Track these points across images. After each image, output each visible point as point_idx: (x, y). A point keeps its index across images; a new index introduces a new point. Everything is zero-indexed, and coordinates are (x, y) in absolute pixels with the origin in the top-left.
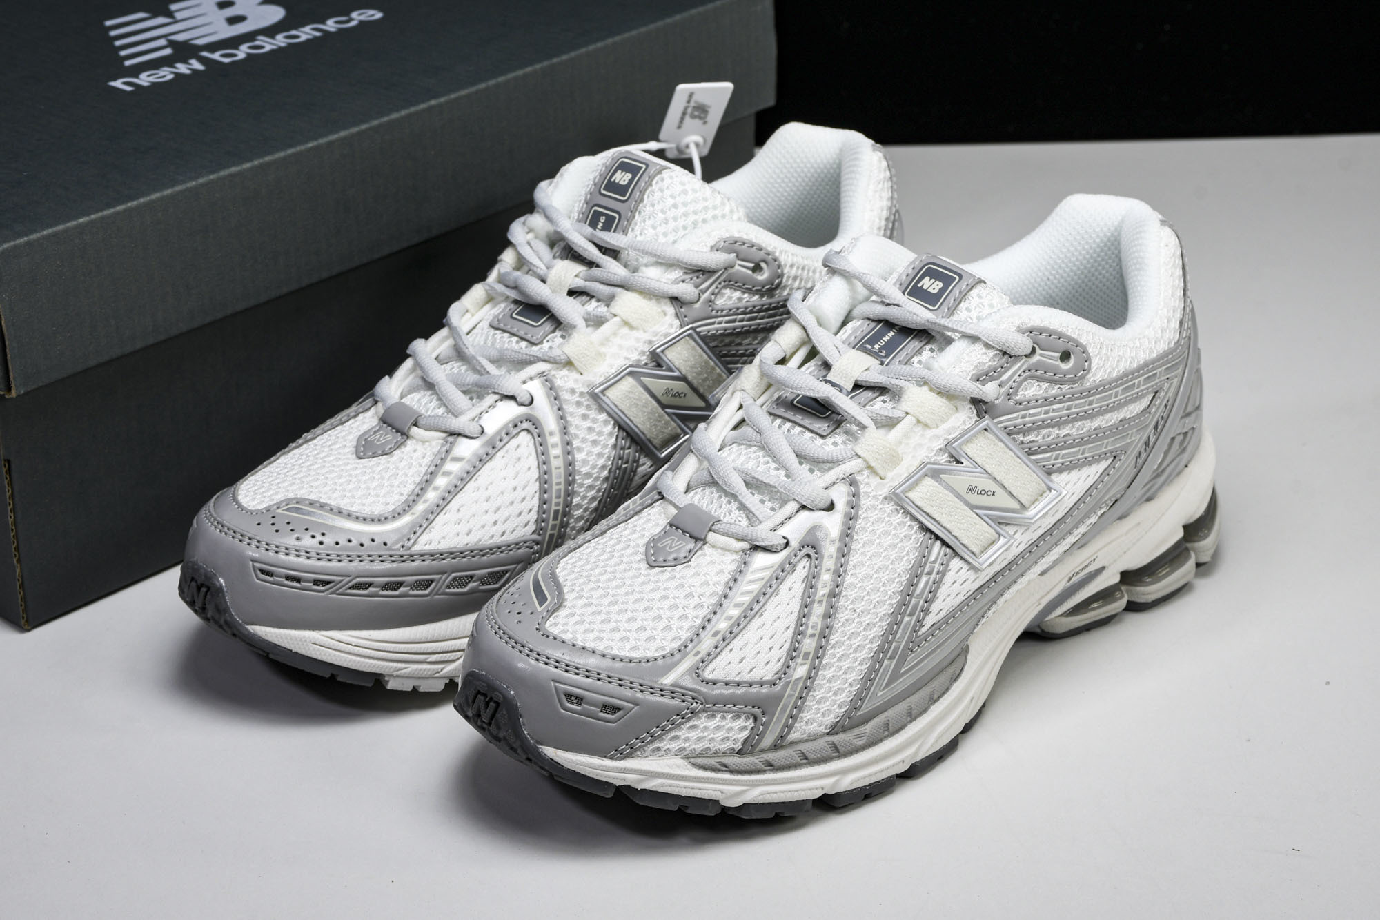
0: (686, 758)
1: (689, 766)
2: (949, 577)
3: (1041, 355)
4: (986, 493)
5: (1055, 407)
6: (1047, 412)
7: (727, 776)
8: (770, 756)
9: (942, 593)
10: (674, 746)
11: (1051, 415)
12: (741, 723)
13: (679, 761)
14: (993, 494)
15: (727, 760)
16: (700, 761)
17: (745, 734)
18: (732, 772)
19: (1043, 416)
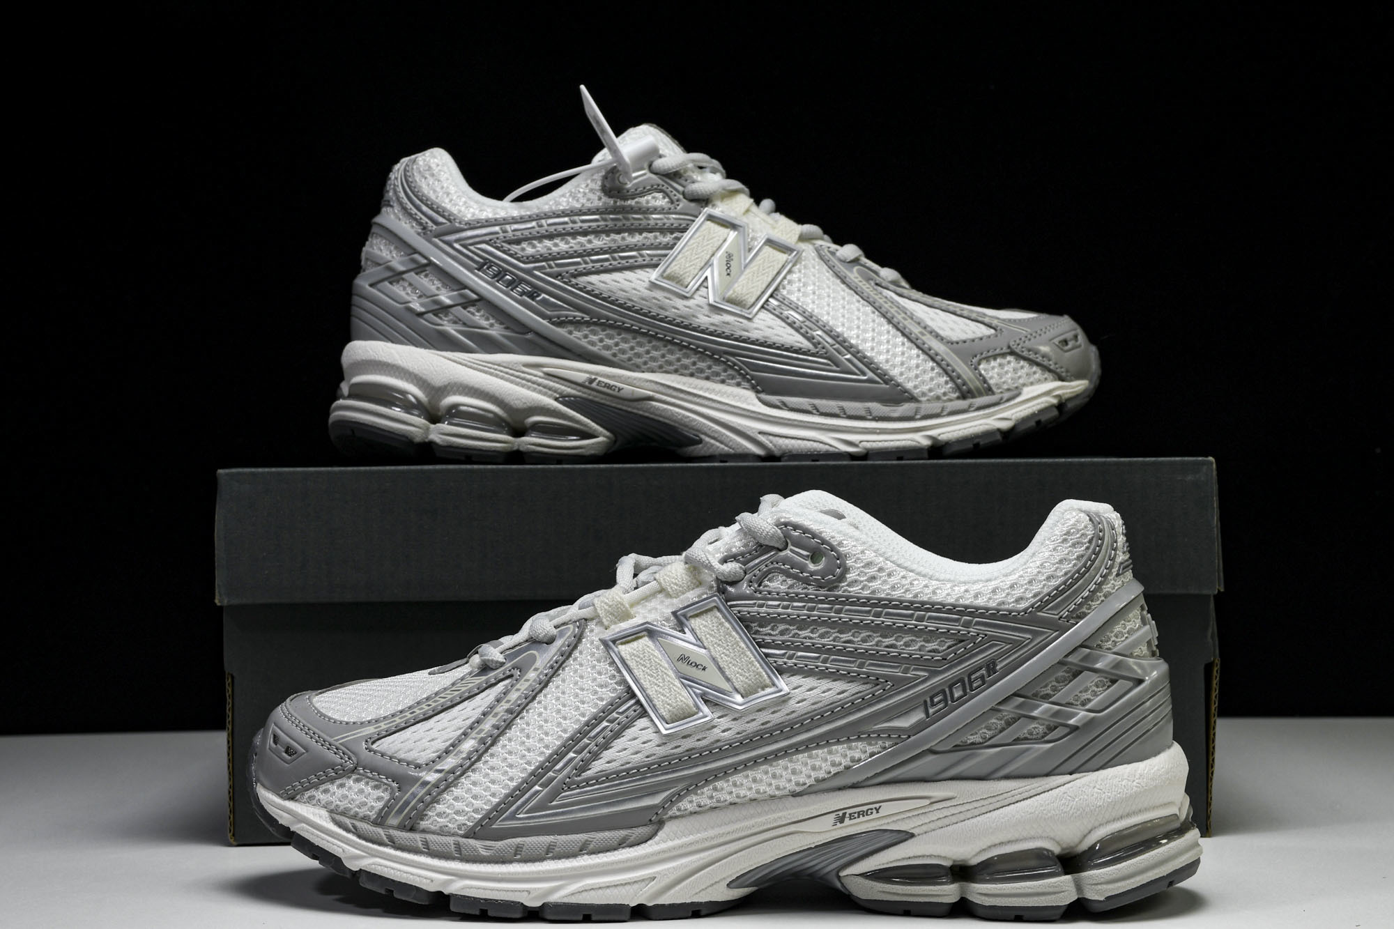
0: (331, 812)
1: (328, 820)
2: (630, 732)
3: (792, 551)
4: (697, 666)
5: (796, 604)
6: (784, 607)
7: (354, 838)
8: (396, 834)
9: (619, 743)
10: (323, 798)
11: (789, 611)
12: (379, 793)
13: (324, 813)
14: (704, 669)
15: (359, 824)
16: (338, 817)
17: (380, 805)
18: (359, 837)
19: (780, 610)
